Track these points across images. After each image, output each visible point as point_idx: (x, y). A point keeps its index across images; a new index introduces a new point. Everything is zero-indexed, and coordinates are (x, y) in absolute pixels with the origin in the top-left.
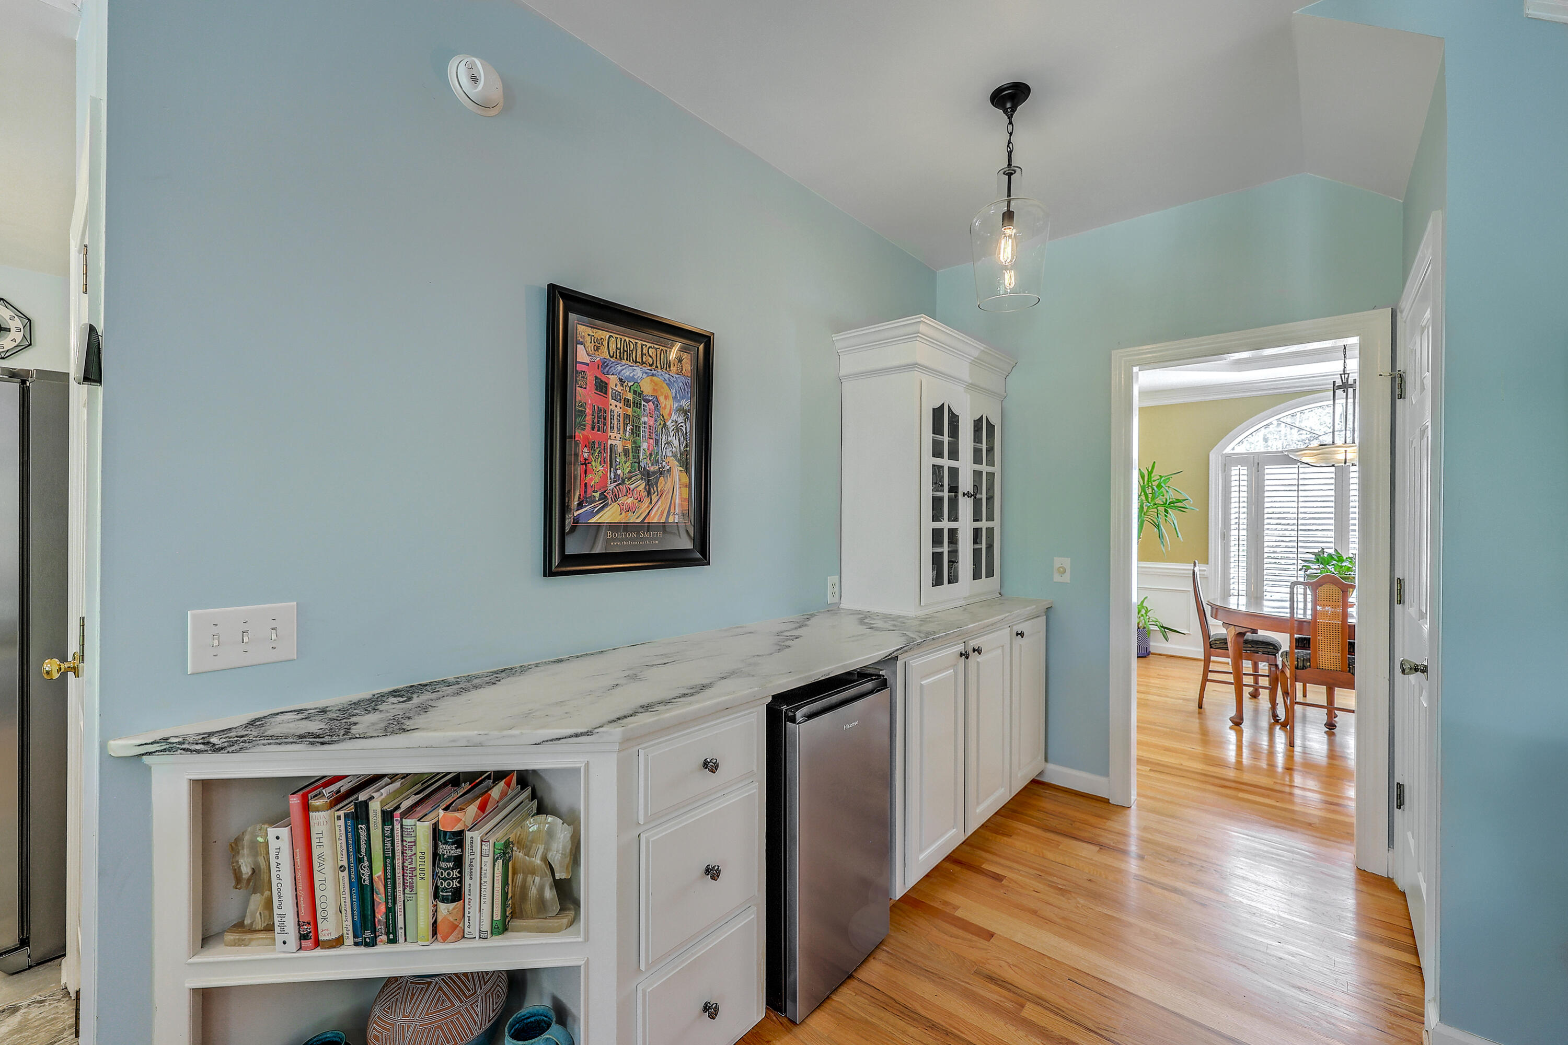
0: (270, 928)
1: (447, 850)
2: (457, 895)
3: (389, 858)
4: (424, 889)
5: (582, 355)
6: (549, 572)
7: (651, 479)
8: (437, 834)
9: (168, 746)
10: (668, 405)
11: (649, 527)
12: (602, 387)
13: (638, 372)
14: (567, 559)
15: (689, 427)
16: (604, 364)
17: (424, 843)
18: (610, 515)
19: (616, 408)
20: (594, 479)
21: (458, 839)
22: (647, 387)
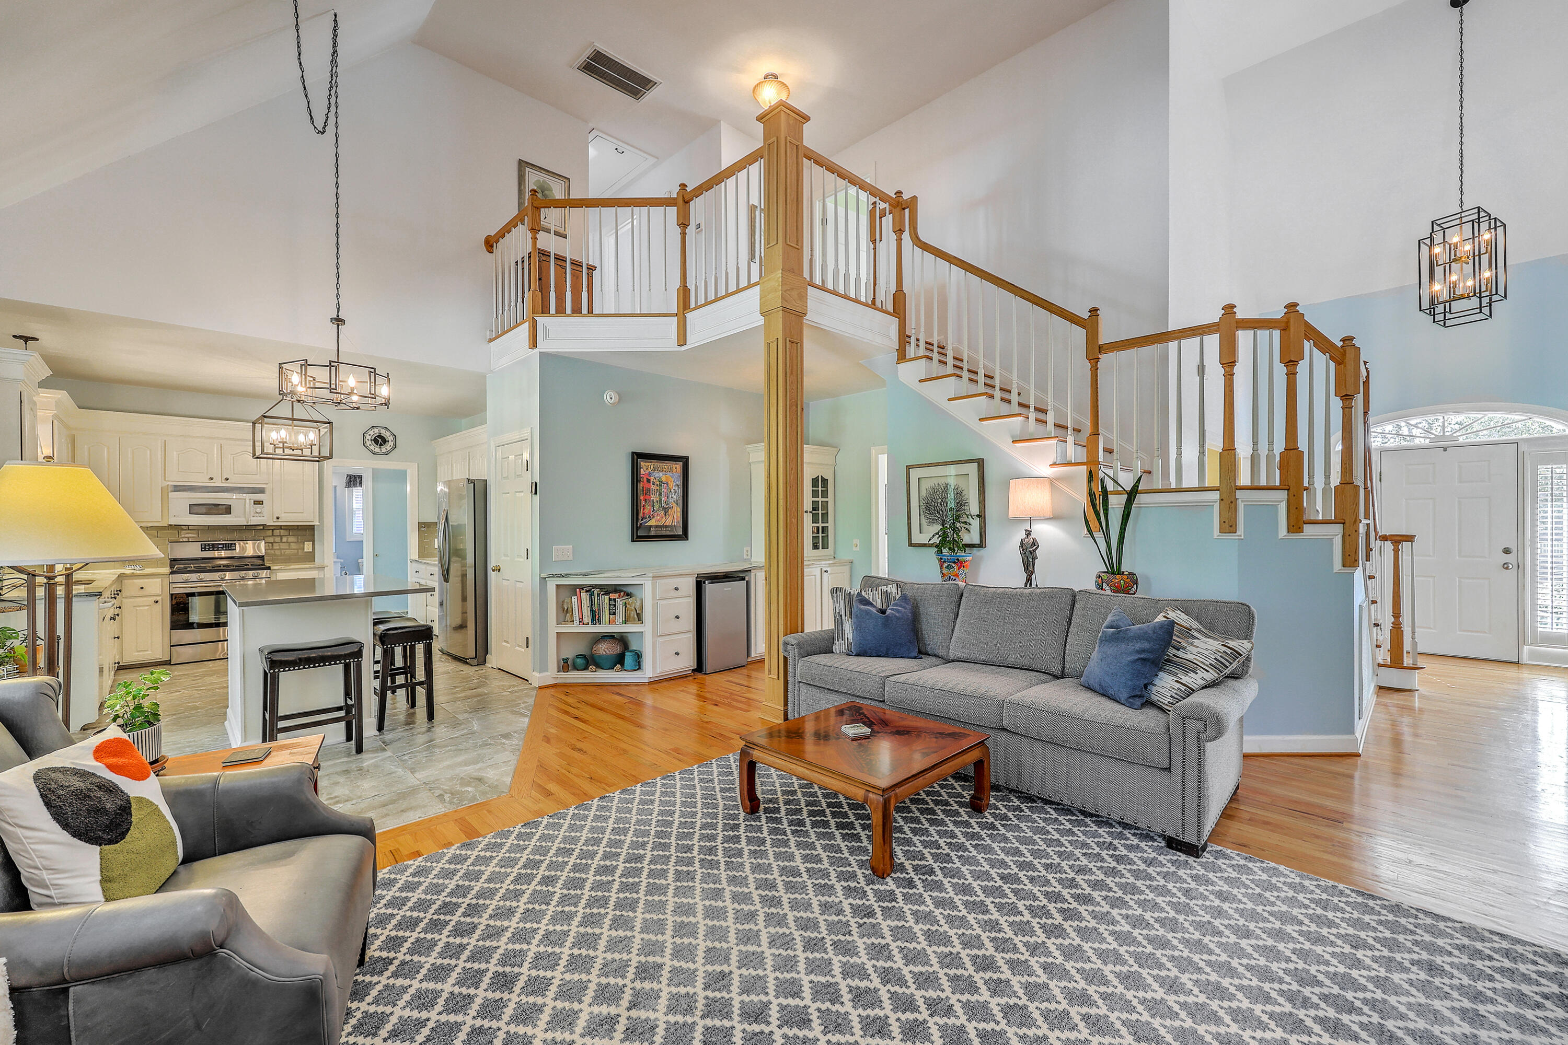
0: (573, 621)
1: (612, 603)
2: (614, 614)
3: (599, 605)
4: (607, 612)
5: (642, 471)
6: (633, 541)
7: (666, 510)
8: (610, 600)
9: (553, 576)
10: (671, 484)
11: (666, 527)
12: (649, 481)
13: (661, 474)
14: (638, 537)
15: (680, 491)
16: (649, 473)
17: (607, 601)
18: (652, 523)
19: (653, 487)
20: (646, 511)
21: (615, 600)
22: (664, 480)
